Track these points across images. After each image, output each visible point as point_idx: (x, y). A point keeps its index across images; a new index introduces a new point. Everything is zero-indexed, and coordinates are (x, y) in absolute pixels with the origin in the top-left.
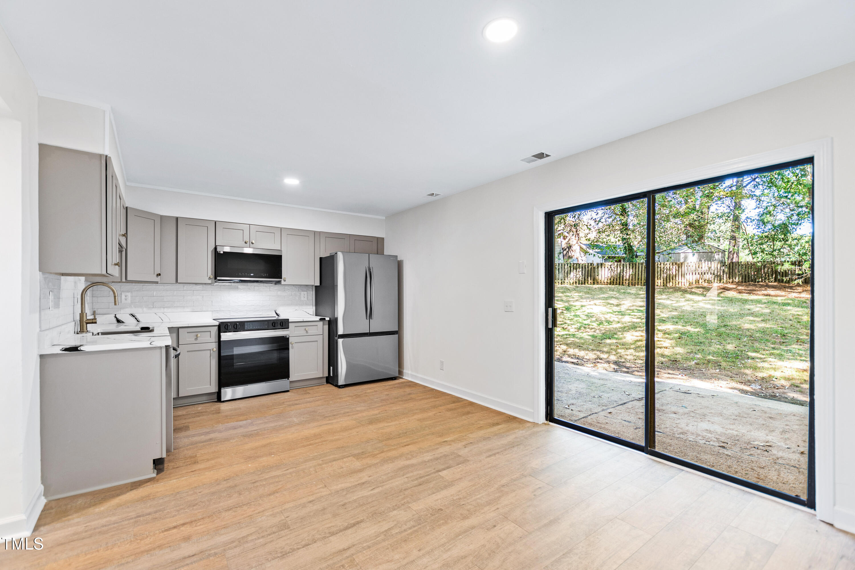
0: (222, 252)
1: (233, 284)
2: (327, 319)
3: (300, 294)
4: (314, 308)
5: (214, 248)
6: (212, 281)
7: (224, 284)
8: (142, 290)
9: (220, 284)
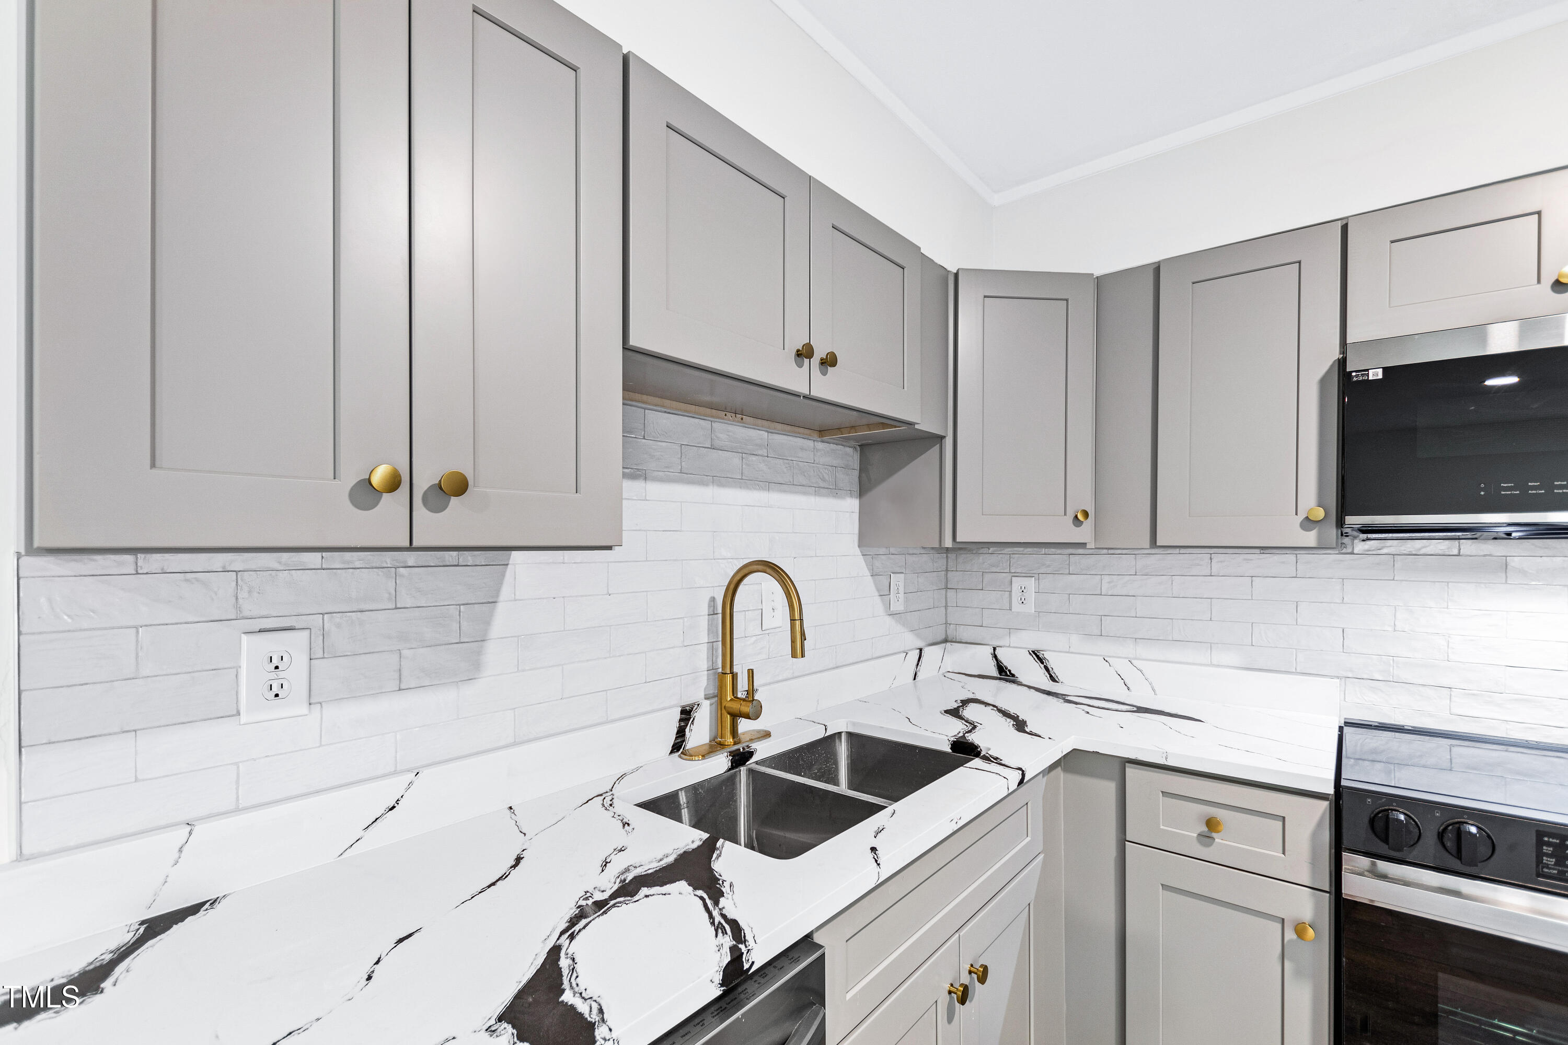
5: (1332, 366)
6: (1320, 538)
7: (1411, 550)
8: (1068, 571)
9: (1391, 546)
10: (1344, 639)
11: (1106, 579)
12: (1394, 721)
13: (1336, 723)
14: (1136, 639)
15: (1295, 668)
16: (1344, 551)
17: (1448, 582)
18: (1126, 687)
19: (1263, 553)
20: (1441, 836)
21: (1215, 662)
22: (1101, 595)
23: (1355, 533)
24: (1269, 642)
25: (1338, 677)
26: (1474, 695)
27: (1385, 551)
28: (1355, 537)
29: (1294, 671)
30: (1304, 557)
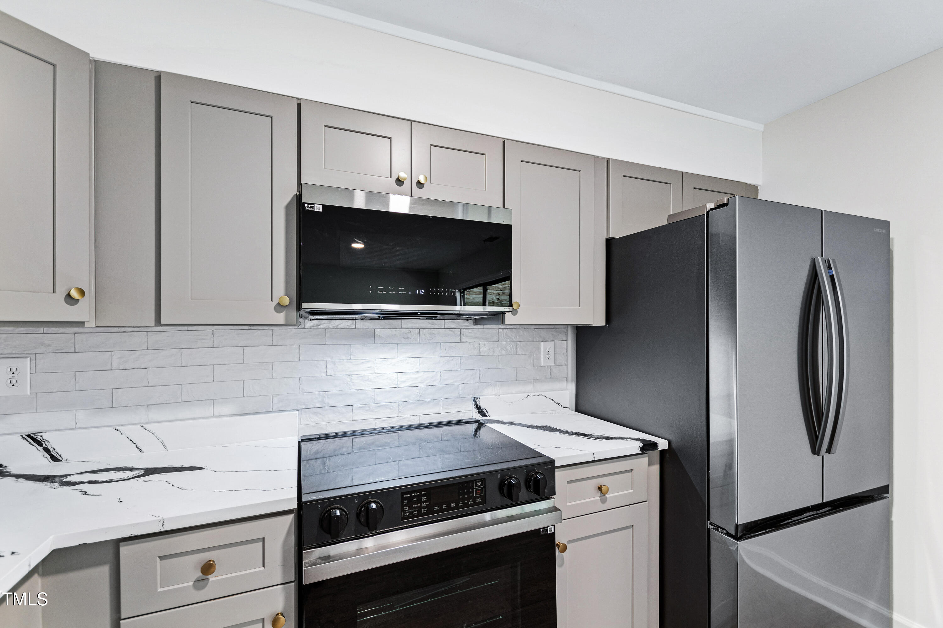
0: (318, 208)
1: (360, 324)
2: (663, 444)
3: (539, 349)
4: (572, 387)
5: (293, 198)
6: (287, 318)
7: (334, 326)
8: (73, 349)
9: (324, 324)
10: (300, 384)
11: (117, 355)
12: (327, 431)
13: (296, 439)
14: (148, 405)
15: (271, 409)
16: (300, 327)
17: (351, 345)
18: (138, 450)
19: (251, 329)
20: (358, 515)
21: (216, 414)
22: (112, 370)
23: (307, 315)
24: (255, 393)
25: (297, 410)
26: (362, 407)
27: (321, 327)
28: (306, 318)
29: (271, 410)
30: (277, 331)
